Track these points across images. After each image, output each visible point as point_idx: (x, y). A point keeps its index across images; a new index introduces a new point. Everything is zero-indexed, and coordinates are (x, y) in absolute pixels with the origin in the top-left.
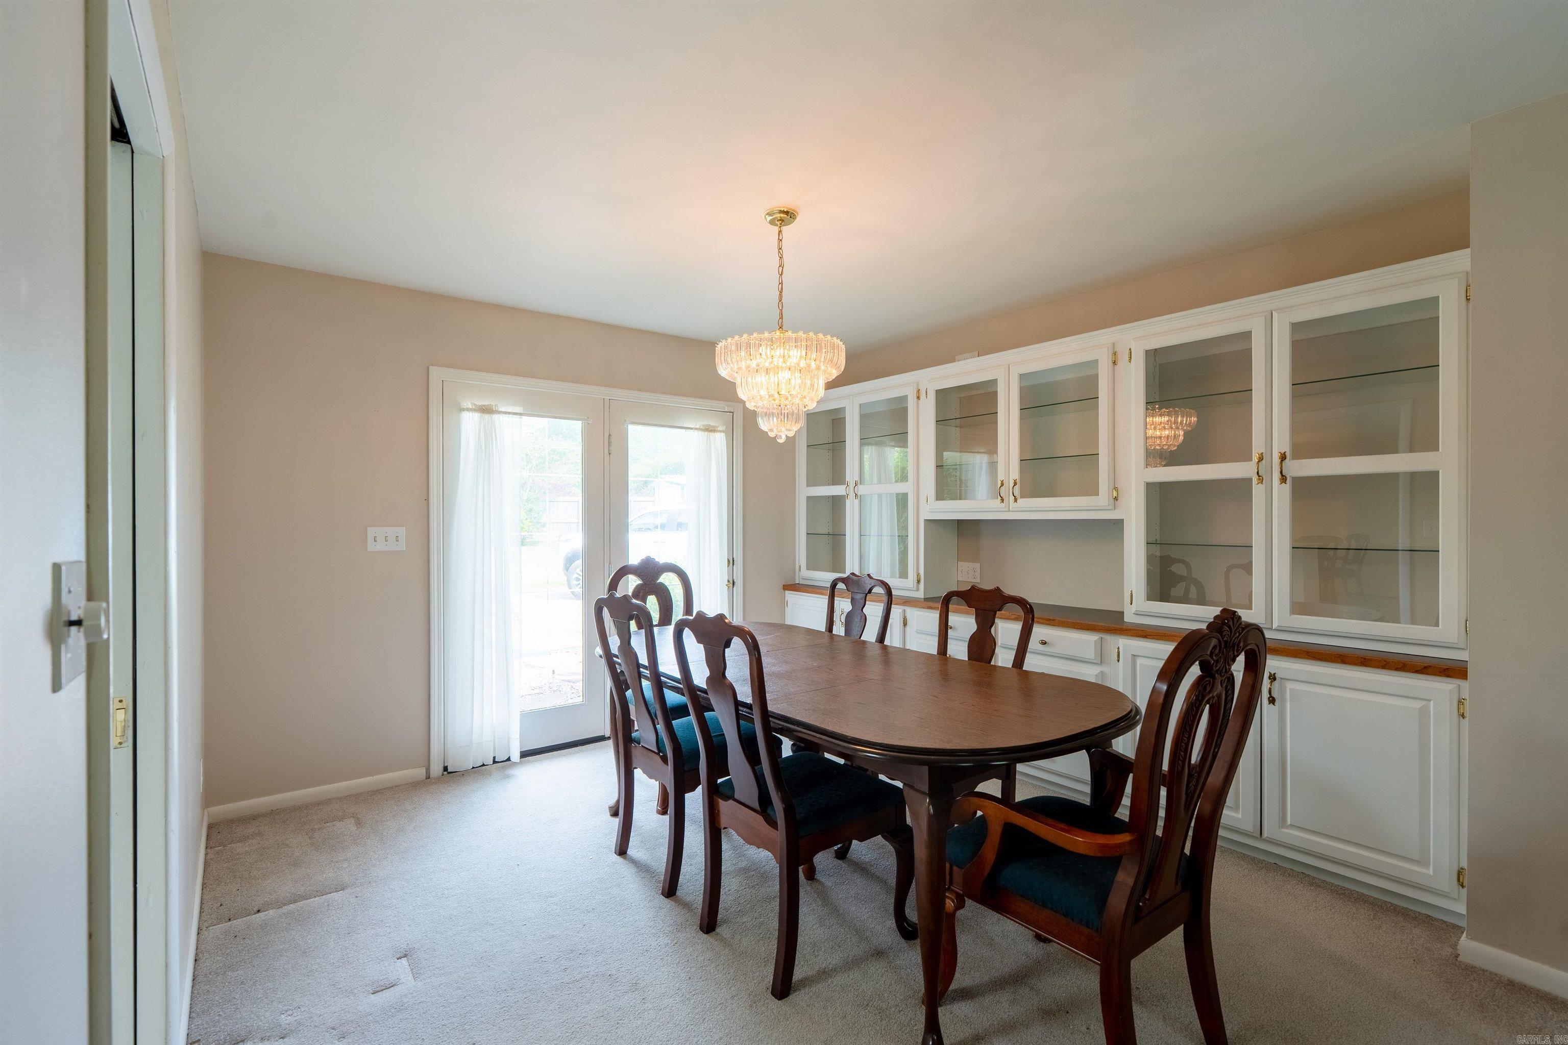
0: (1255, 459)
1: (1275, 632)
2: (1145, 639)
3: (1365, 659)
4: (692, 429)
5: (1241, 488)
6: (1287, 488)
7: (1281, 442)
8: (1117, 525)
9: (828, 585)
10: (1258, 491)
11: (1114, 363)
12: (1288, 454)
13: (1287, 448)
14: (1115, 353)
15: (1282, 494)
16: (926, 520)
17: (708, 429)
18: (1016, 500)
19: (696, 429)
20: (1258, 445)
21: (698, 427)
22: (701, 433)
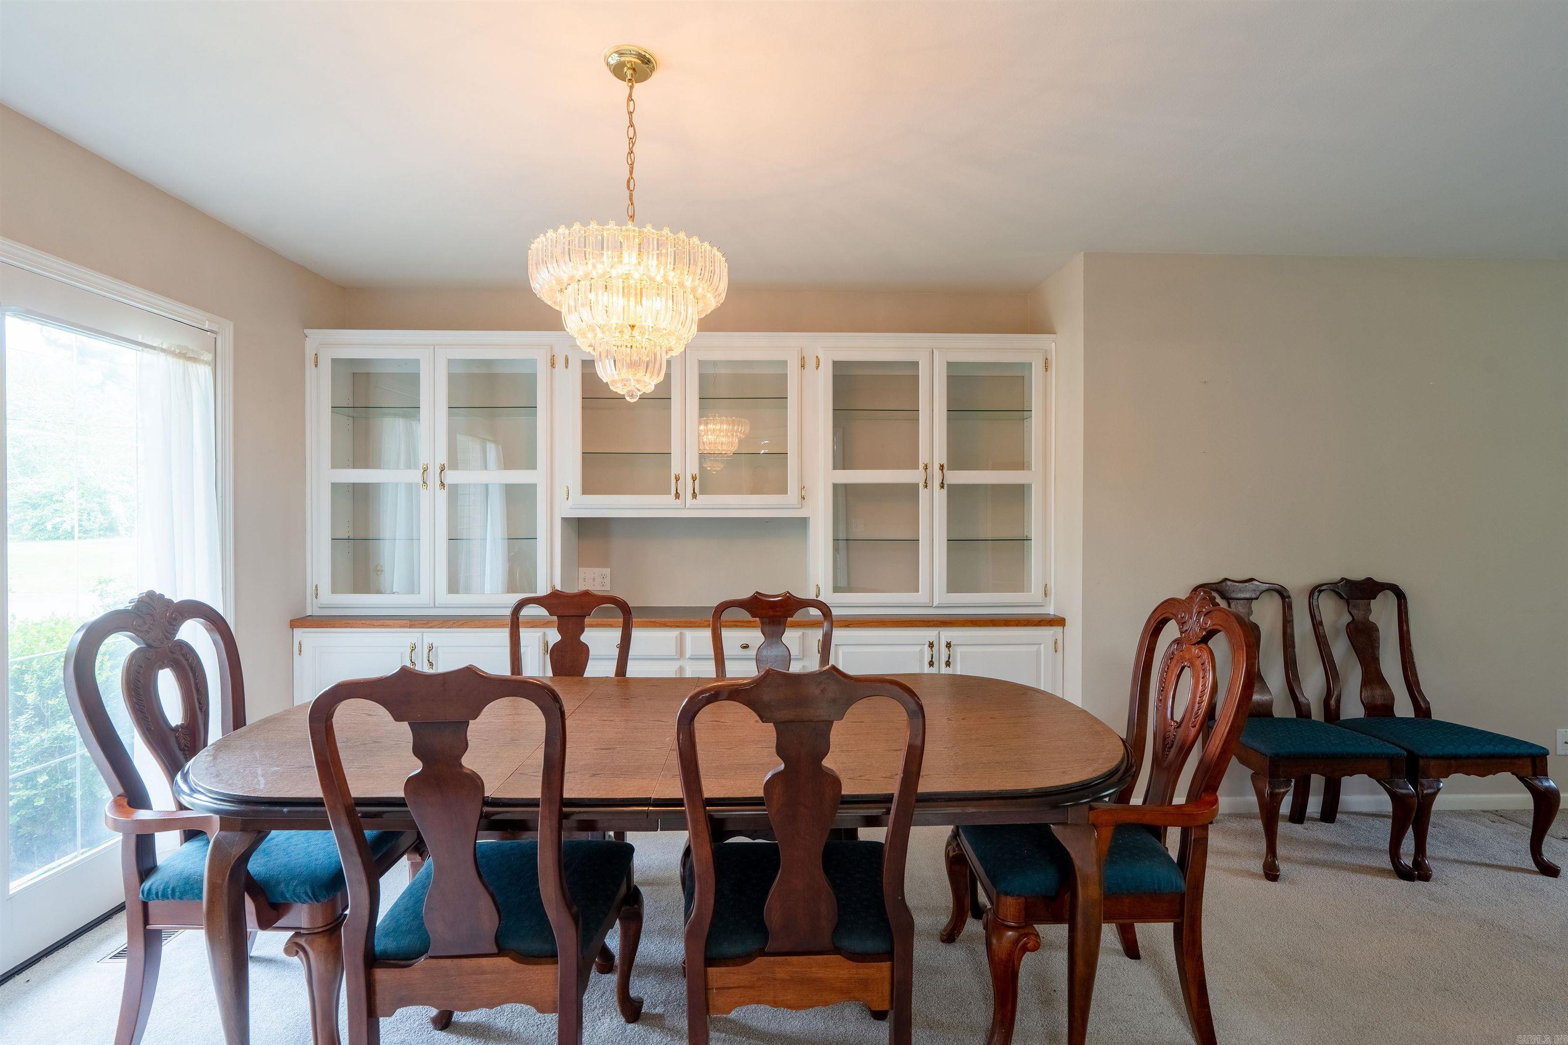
0: (921, 466)
1: (936, 609)
2: (848, 629)
3: (1007, 621)
4: (154, 348)
5: (910, 492)
6: (945, 491)
7: (940, 455)
8: (802, 523)
9: (508, 612)
10: (923, 493)
11: (803, 366)
12: (945, 466)
13: (944, 461)
14: (803, 358)
15: (940, 497)
16: (563, 519)
17: (184, 354)
18: (694, 495)
19: (163, 350)
20: (923, 458)
21: (164, 346)
22: (171, 359)
